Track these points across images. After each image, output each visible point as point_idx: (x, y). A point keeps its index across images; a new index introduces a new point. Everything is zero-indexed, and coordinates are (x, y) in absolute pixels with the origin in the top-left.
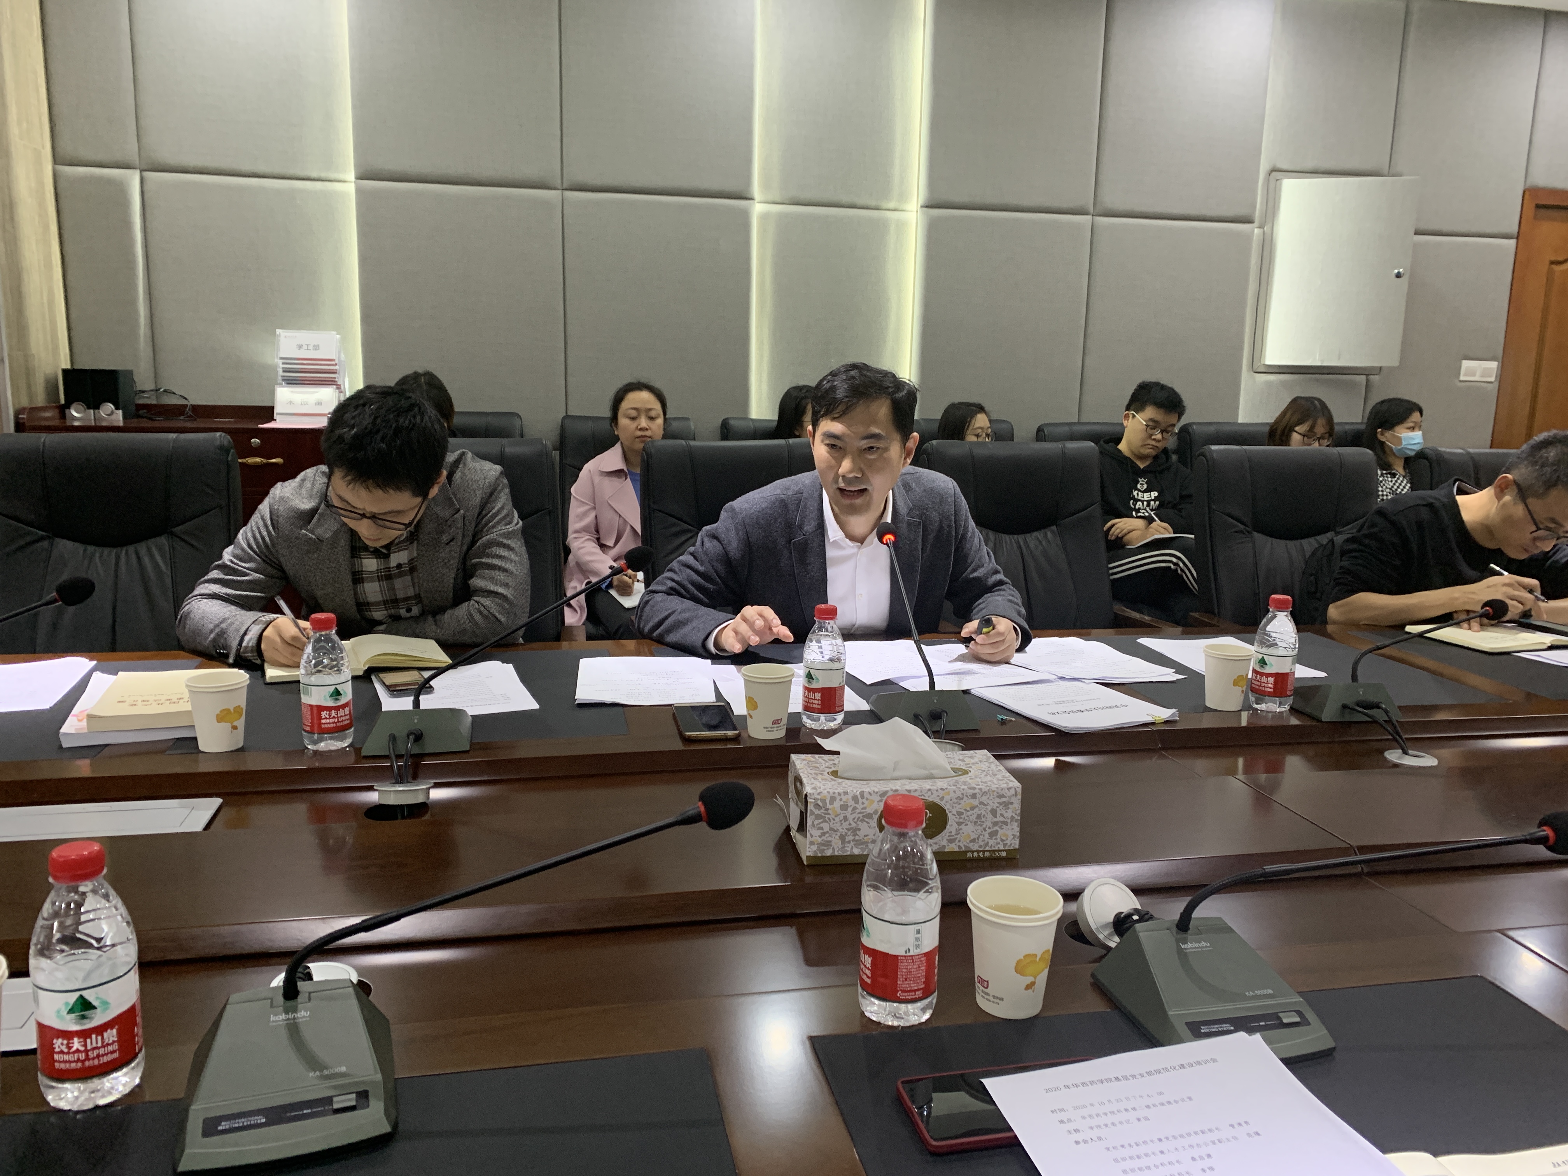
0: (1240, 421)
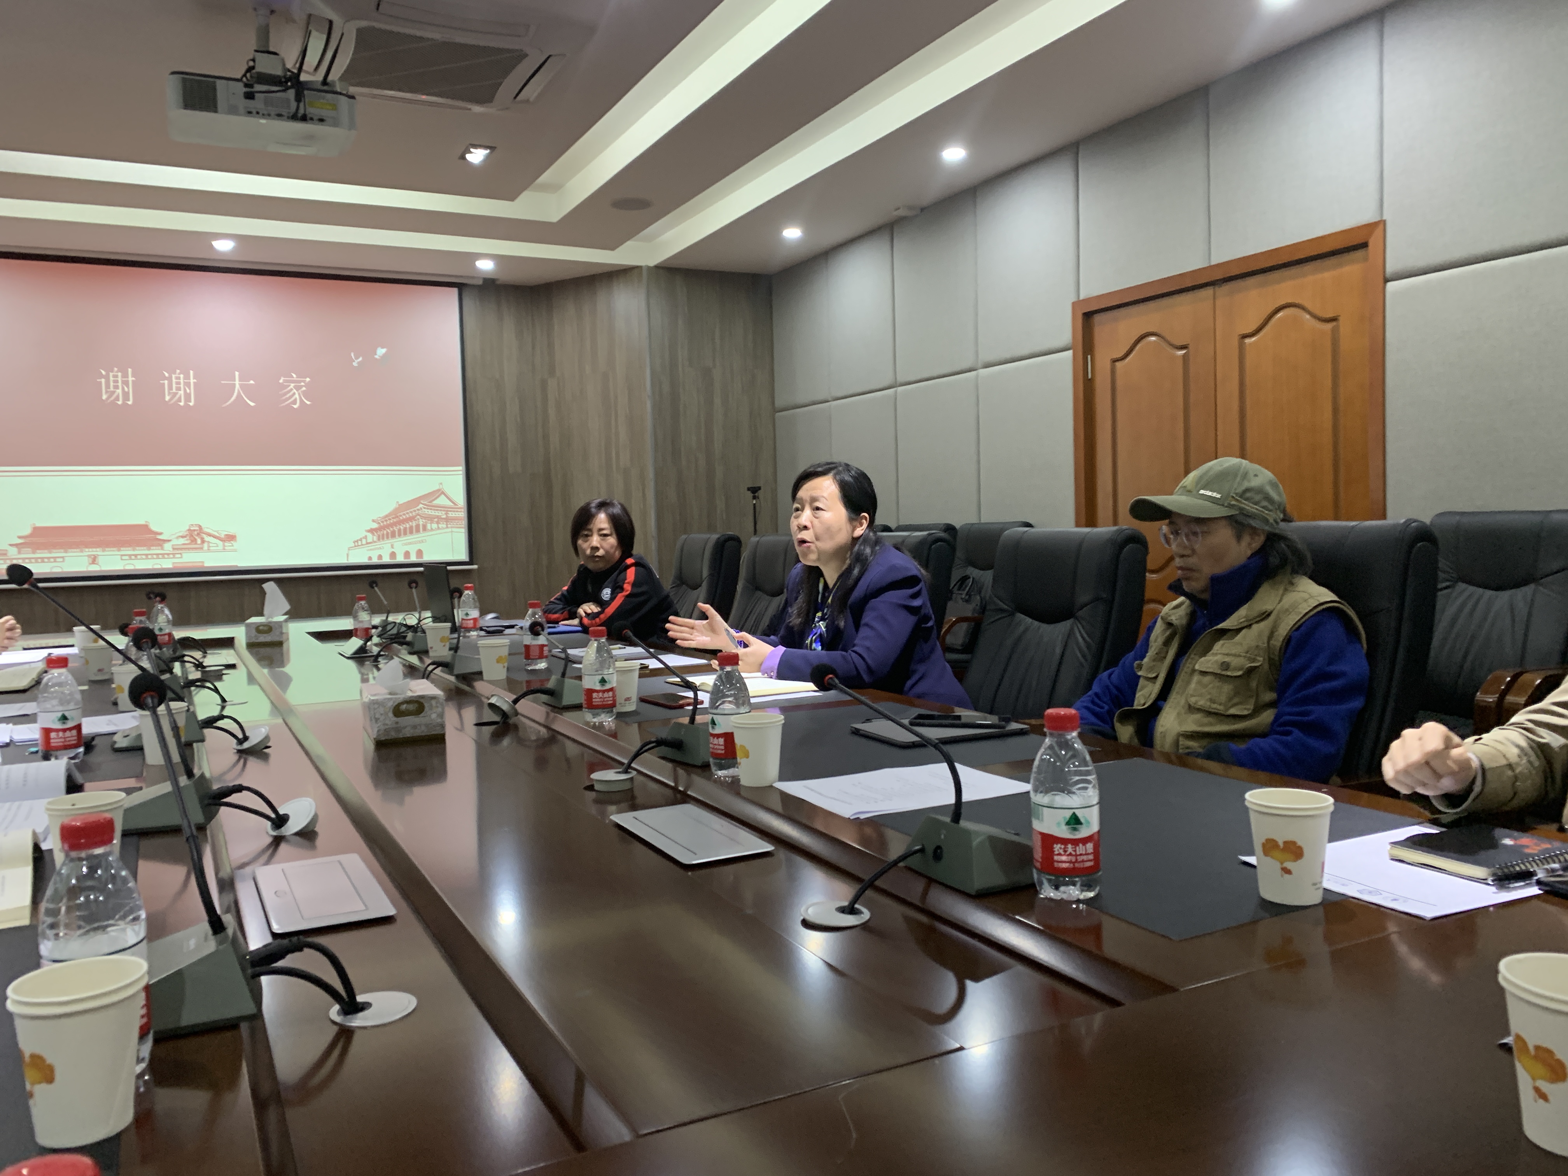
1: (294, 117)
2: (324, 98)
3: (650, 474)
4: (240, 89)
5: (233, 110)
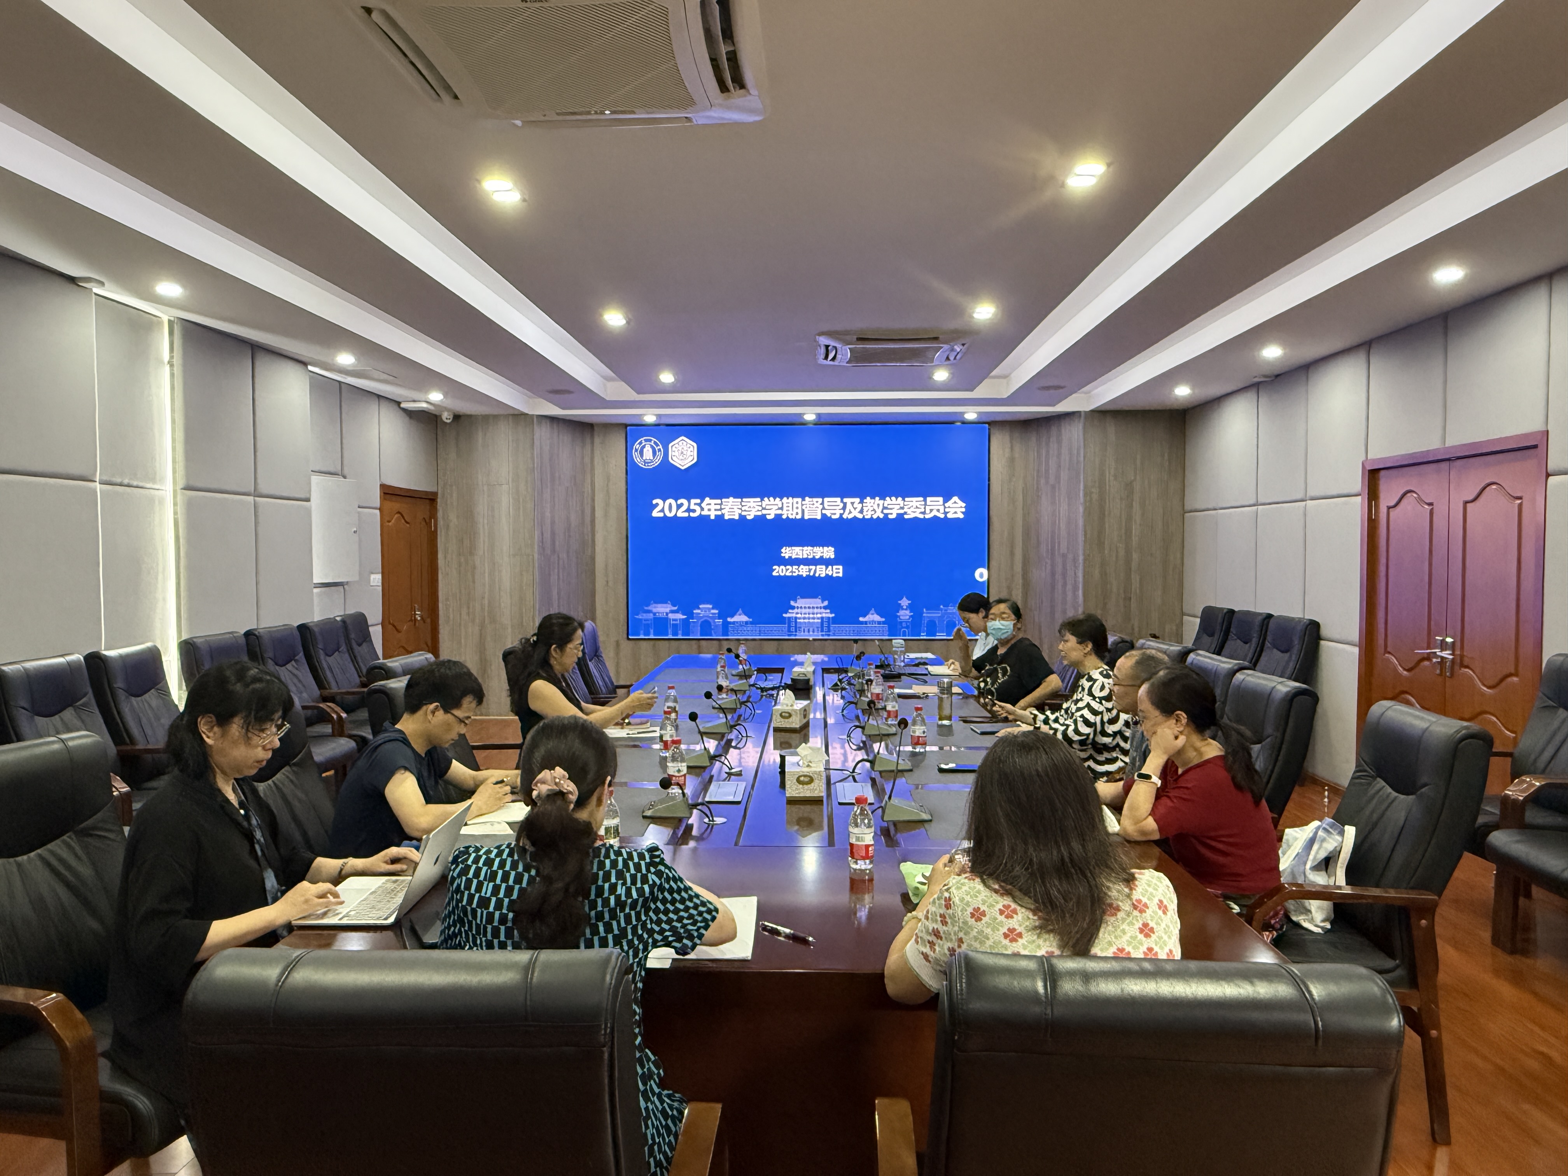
3: (1080, 559)
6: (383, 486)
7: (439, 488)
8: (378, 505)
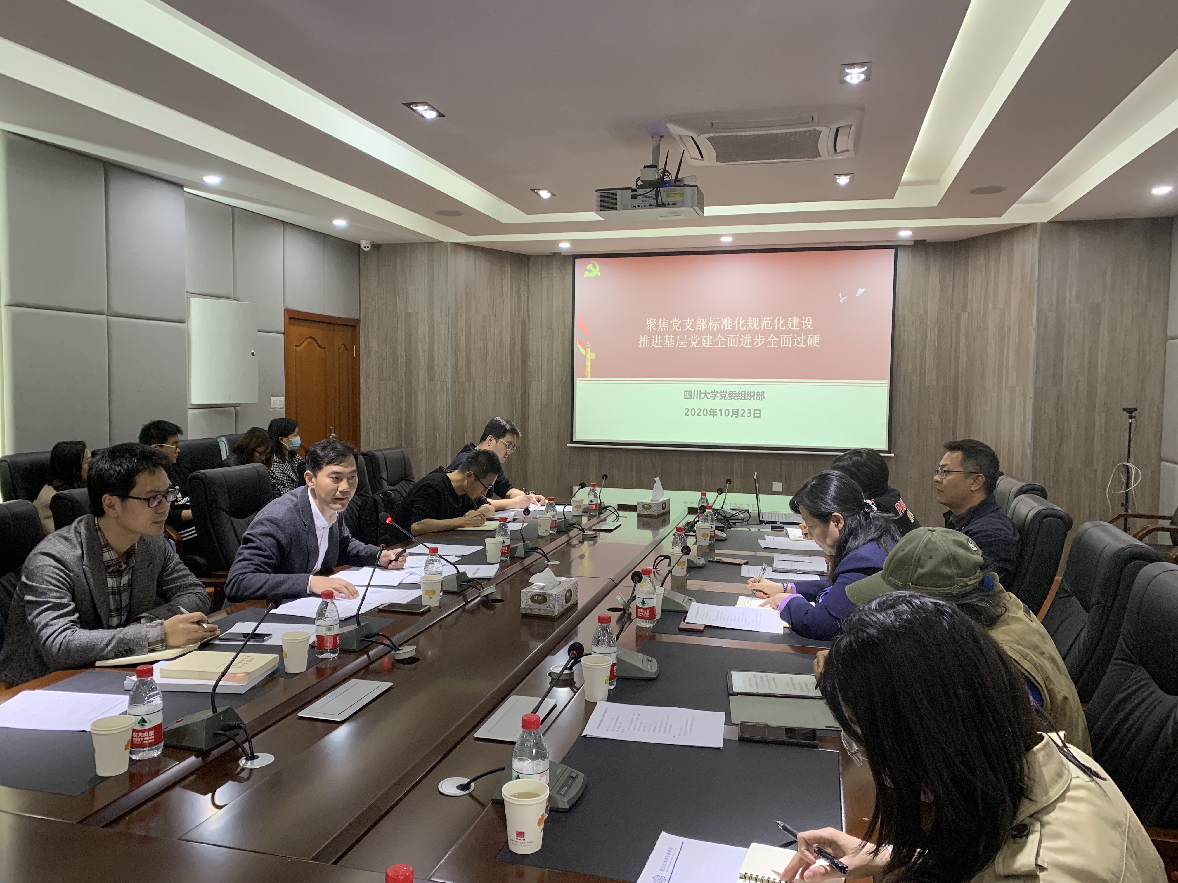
0: (189, 439)
1: (658, 206)
2: (676, 190)
3: (1030, 394)
4: (629, 193)
5: (625, 208)
6: (287, 311)
7: (362, 316)
8: (282, 329)
